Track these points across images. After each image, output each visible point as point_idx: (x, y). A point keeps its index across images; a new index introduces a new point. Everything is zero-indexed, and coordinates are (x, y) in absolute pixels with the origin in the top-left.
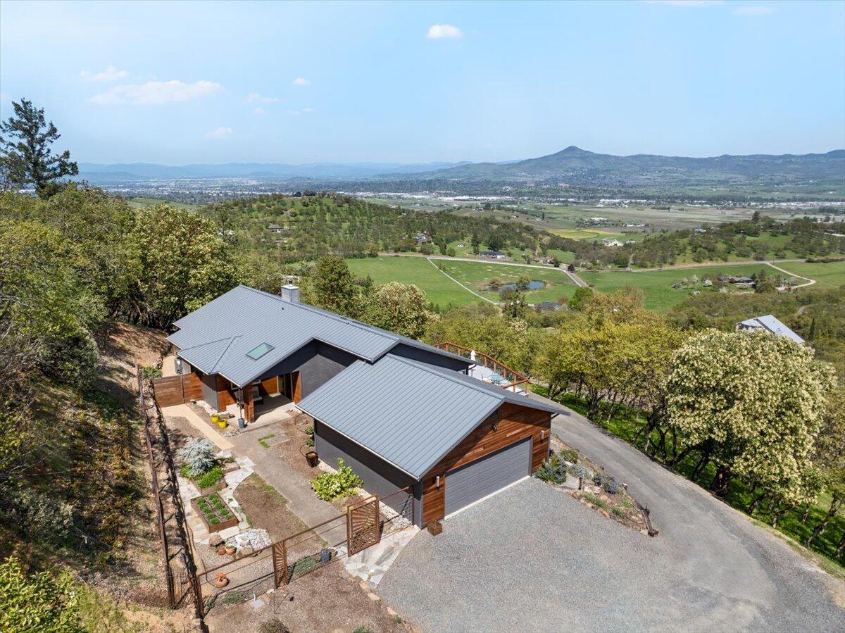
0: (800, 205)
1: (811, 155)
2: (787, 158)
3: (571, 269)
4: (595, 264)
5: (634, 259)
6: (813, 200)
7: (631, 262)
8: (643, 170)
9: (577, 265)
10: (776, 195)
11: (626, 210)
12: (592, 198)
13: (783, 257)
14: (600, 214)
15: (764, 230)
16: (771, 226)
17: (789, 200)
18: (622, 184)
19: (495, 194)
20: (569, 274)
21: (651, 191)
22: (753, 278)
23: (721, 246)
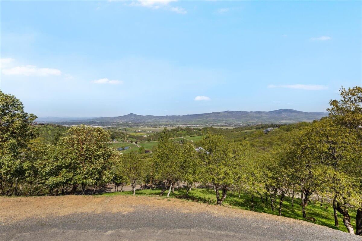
0: (183, 126)
1: (183, 116)
2: (179, 116)
3: (136, 143)
4: (142, 141)
5: (152, 139)
6: (185, 125)
7: (151, 140)
8: (149, 119)
9: (138, 142)
10: (178, 124)
11: (146, 128)
12: (138, 125)
13: (185, 136)
14: (140, 129)
15: (180, 130)
16: (181, 129)
17: (181, 125)
18: (145, 122)
19: (111, 125)
20: (136, 144)
21: (152, 124)
22: (181, 141)
23: (172, 134)
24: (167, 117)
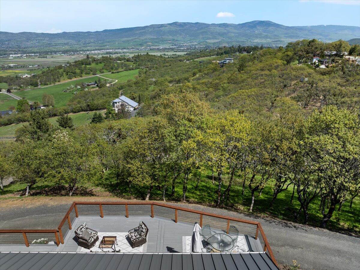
0: (99, 52)
1: (97, 32)
2: (89, 33)
3: (9, 91)
4: (21, 87)
5: (41, 82)
6: (102, 49)
7: (39, 83)
8: (28, 40)
9: (12, 89)
10: (89, 48)
11: (25, 59)
12: (5, 54)
13: (103, 73)
14: (13, 62)
15: (93, 62)
16: (94, 60)
17: (94, 50)
18: (19, 47)
20: (8, 94)
21: (35, 50)
22: (96, 82)
23: (78, 71)
24: (64, 35)
